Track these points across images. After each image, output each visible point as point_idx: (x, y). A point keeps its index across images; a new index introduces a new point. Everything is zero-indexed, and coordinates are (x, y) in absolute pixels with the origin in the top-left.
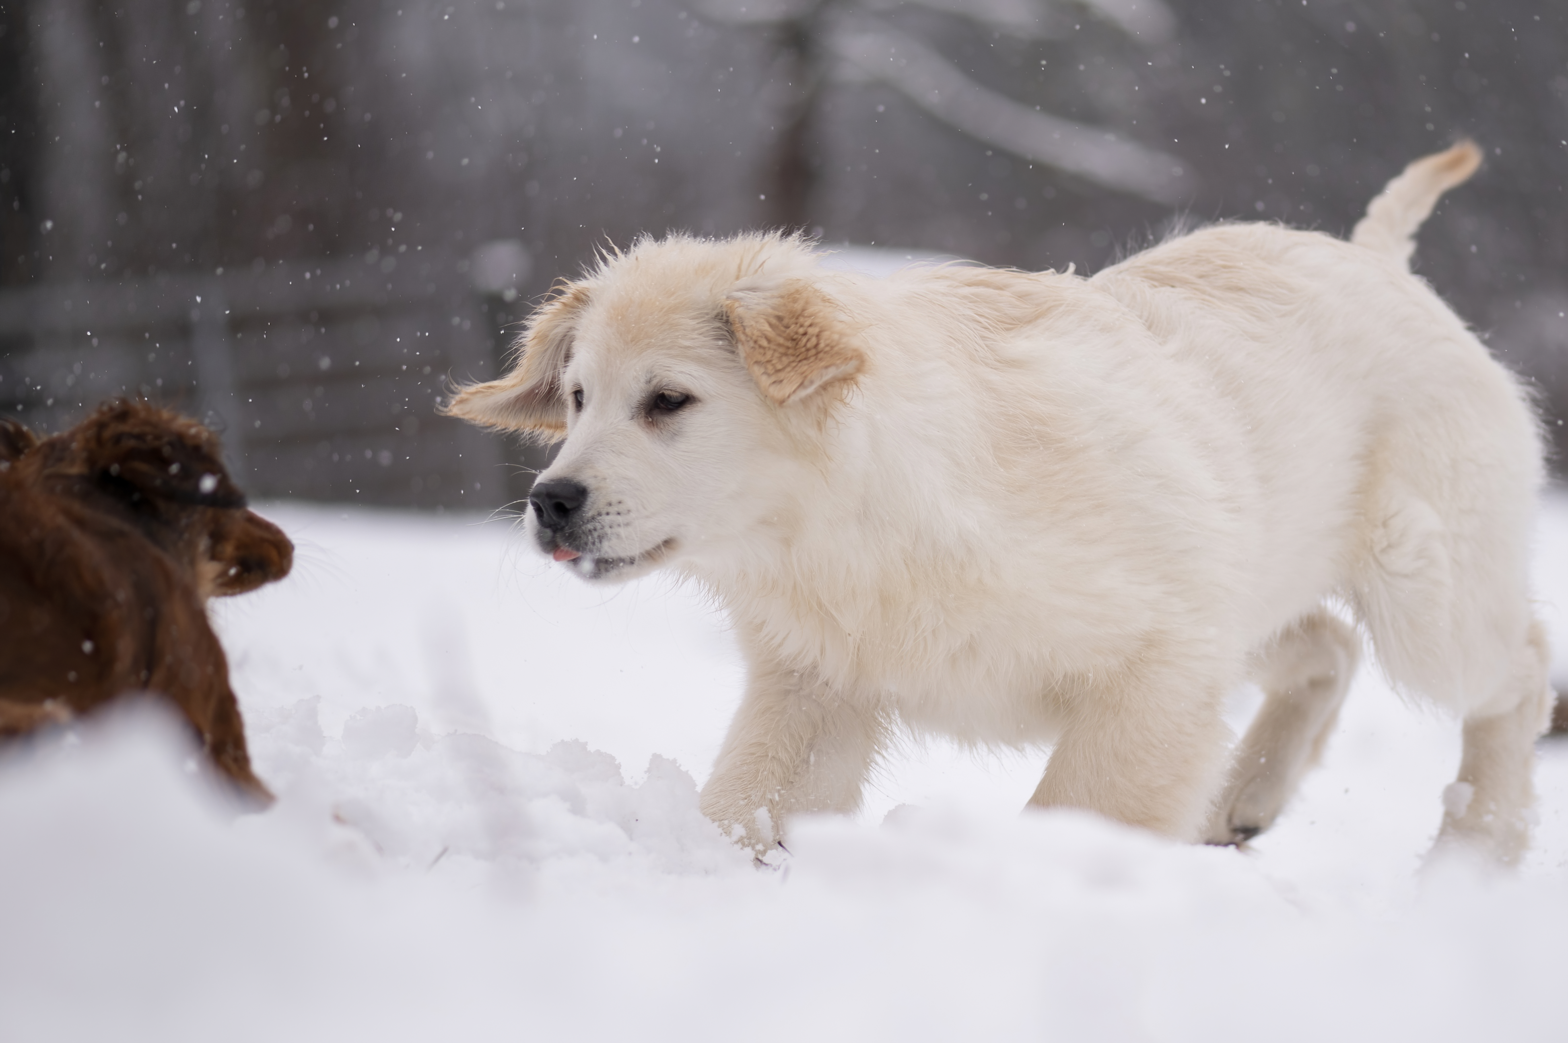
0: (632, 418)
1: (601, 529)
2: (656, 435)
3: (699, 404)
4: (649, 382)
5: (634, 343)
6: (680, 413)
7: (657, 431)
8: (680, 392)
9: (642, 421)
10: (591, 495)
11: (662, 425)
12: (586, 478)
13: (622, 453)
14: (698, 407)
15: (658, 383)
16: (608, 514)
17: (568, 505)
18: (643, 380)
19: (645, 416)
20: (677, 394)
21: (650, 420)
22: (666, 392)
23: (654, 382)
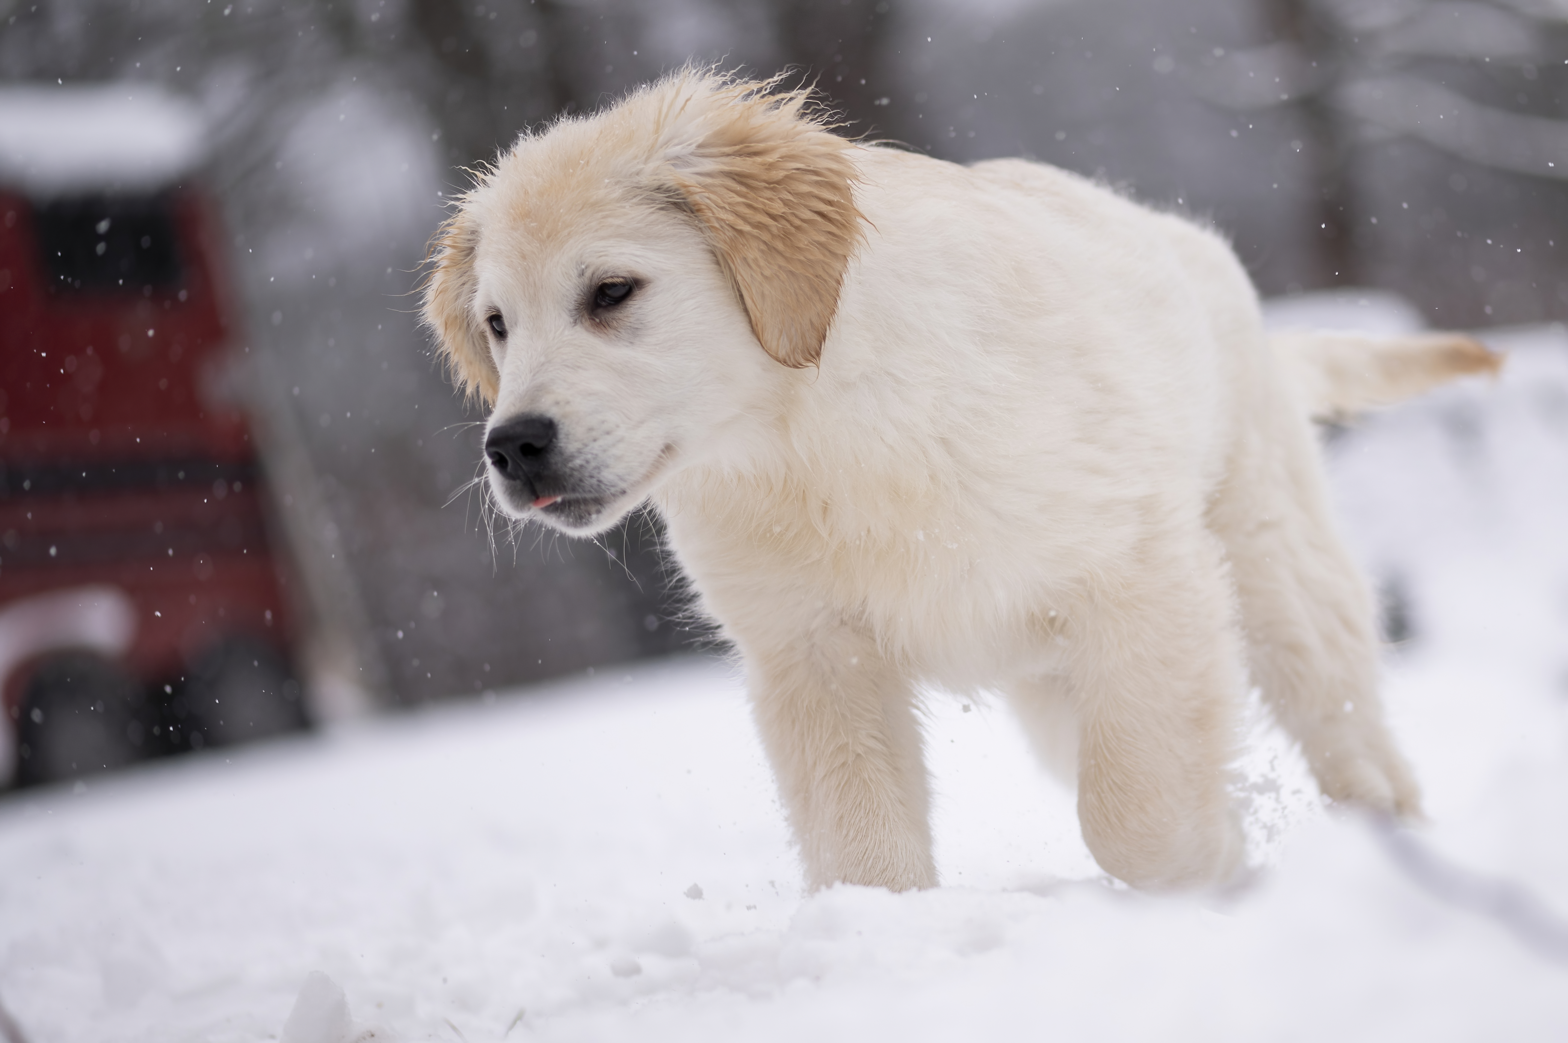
0: (575, 322)
1: (594, 459)
2: (613, 337)
3: (651, 285)
4: (582, 274)
5: (551, 238)
6: (631, 303)
7: (612, 331)
8: (623, 277)
9: (587, 323)
10: (561, 426)
11: (615, 322)
12: (547, 407)
13: (579, 367)
14: (649, 290)
15: (593, 274)
16: (595, 440)
17: (538, 444)
18: (574, 273)
19: (589, 319)
20: (621, 280)
21: (598, 320)
22: (606, 281)
23: (588, 273)
